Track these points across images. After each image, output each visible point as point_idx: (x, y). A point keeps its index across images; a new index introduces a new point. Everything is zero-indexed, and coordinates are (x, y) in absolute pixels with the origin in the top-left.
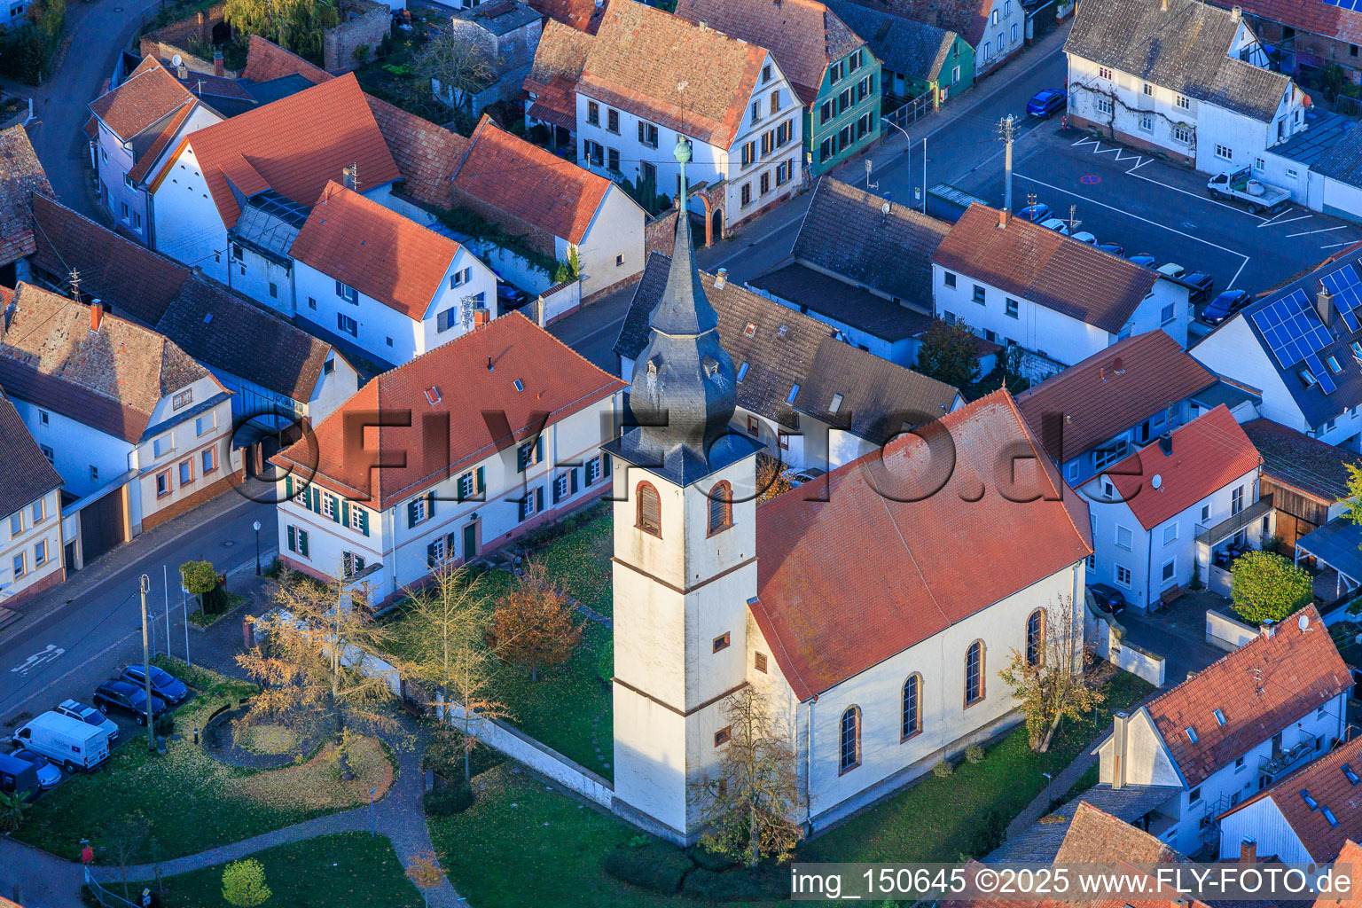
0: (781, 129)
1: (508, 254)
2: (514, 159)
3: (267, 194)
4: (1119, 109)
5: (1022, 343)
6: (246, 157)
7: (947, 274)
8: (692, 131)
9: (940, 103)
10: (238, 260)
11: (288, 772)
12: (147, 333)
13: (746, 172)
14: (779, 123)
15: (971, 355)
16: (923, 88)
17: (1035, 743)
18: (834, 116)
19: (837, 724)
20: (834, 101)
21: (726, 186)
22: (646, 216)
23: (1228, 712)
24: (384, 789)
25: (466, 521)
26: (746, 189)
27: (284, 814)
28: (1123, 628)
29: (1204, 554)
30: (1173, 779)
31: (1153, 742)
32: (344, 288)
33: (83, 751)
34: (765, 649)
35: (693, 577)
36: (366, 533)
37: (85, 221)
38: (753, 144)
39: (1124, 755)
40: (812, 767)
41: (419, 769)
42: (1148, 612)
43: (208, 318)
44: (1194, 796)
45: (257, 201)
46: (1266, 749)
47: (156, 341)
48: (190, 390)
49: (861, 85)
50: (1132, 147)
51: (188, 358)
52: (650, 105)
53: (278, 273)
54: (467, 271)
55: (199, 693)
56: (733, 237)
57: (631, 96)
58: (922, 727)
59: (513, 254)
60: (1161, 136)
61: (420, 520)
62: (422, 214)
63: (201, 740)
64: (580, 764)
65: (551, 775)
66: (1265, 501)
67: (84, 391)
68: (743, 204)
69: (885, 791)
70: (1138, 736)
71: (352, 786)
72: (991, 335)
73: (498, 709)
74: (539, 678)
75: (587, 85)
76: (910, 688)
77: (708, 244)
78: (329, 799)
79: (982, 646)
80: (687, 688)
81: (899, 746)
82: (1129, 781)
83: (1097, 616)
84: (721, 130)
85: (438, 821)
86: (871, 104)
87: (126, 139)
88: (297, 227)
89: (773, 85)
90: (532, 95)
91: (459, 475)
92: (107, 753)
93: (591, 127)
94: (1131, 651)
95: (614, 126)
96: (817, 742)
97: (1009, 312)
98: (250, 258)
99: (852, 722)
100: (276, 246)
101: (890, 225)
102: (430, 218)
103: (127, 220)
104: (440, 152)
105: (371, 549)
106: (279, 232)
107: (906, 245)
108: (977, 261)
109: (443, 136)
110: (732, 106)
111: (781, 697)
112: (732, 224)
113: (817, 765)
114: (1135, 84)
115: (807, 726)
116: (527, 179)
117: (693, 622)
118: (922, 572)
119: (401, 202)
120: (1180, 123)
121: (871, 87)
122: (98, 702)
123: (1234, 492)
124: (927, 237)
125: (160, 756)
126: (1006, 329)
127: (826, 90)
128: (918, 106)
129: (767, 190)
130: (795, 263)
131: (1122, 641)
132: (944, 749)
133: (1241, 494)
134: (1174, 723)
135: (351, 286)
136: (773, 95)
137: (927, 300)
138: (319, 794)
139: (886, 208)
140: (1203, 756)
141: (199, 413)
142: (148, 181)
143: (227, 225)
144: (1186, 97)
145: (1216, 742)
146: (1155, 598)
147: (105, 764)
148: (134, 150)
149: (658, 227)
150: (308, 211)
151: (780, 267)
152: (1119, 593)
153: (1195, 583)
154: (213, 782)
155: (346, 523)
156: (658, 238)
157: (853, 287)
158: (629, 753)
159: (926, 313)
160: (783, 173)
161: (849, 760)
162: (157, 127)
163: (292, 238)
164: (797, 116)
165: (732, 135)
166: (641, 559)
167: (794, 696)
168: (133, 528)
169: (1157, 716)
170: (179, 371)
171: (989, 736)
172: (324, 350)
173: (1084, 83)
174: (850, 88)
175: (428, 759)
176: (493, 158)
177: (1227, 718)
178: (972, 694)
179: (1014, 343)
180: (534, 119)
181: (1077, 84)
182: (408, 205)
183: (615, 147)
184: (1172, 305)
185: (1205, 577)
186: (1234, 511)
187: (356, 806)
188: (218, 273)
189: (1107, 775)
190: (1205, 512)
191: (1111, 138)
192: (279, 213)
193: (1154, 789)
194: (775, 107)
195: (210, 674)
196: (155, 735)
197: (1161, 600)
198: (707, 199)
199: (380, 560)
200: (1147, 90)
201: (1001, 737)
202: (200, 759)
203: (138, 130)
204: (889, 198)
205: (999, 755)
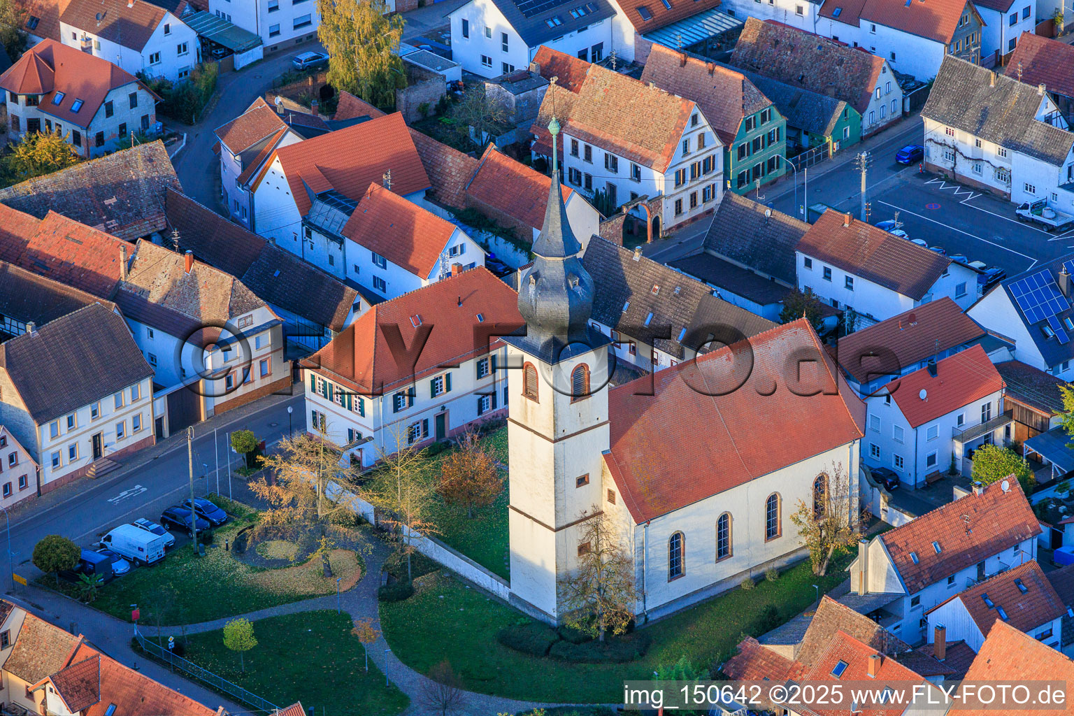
0: (706, 161)
1: (501, 240)
2: (509, 174)
3: (331, 193)
4: (959, 157)
5: (857, 309)
6: (318, 167)
7: (806, 259)
8: (641, 160)
9: (833, 153)
10: (309, 239)
11: (287, 571)
12: (223, 274)
13: (678, 190)
14: (705, 156)
15: (817, 315)
16: (821, 141)
17: (816, 569)
18: (748, 155)
19: (666, 544)
20: (748, 144)
21: (663, 200)
22: (600, 217)
23: (943, 544)
24: (353, 583)
25: (438, 411)
26: (679, 203)
27: (280, 597)
28: (890, 494)
29: (959, 449)
30: (899, 589)
31: (886, 561)
32: (378, 257)
33: (145, 551)
34: (614, 488)
35: (560, 431)
36: (363, 415)
37: (200, 207)
38: (684, 170)
39: (866, 571)
40: (647, 574)
41: (379, 572)
42: (916, 489)
43: (277, 273)
44: (915, 602)
45: (323, 197)
46: (972, 572)
47: (228, 279)
48: (251, 316)
49: (770, 134)
50: (967, 185)
51: (250, 293)
52: (613, 141)
53: (334, 246)
54: (462, 246)
55: (236, 519)
56: (668, 237)
57: (601, 135)
58: (732, 552)
59: (504, 241)
60: (987, 178)
61: (402, 407)
62: (445, 213)
63: (230, 549)
64: (490, 570)
65: (470, 578)
66: (1008, 414)
67: (178, 315)
68: (677, 213)
69: (704, 596)
70: (875, 558)
71: (331, 581)
72: (835, 303)
73: (431, 527)
74: (474, 516)
75: (571, 127)
76: (723, 523)
77: (649, 242)
78: (313, 589)
79: (779, 498)
80: (556, 511)
81: (715, 565)
82: (870, 590)
83: (872, 486)
84: (661, 159)
85: (386, 605)
86: (778, 149)
87: (236, 154)
88: (349, 215)
89: (700, 128)
90: (537, 137)
91: (432, 378)
92: (163, 554)
93: (573, 158)
94: (895, 511)
95: (588, 157)
96: (651, 556)
97: (847, 286)
98: (317, 238)
99: (678, 544)
100: (334, 229)
101: (770, 225)
102: (450, 216)
103: (238, 213)
104: (460, 170)
105: (365, 427)
106: (337, 219)
107: (780, 240)
108: (827, 249)
109: (464, 159)
110: (668, 142)
111: (624, 521)
112: (668, 228)
113: (651, 572)
114: (970, 139)
115: (643, 543)
116: (517, 188)
117: (561, 463)
118: (734, 441)
119: (430, 204)
120: (1001, 167)
121: (778, 137)
122: (163, 521)
123: (983, 407)
124: (795, 234)
125: (200, 557)
126: (845, 298)
127: (741, 136)
128: (816, 153)
129: (695, 205)
130: (704, 253)
131: (889, 504)
132: (750, 570)
133: (989, 408)
134: (901, 549)
135: (382, 255)
136: (700, 136)
137: (793, 279)
138: (307, 585)
139: (768, 213)
140: (922, 573)
141: (258, 332)
142: (251, 184)
143: (301, 213)
144: (1005, 149)
145: (932, 564)
146: (921, 478)
147: (161, 561)
148: (242, 161)
149: (609, 226)
150: (356, 205)
151: (692, 254)
152: (895, 474)
153: (953, 470)
154: (234, 575)
155: (350, 408)
156: (609, 233)
157: (743, 270)
158: (520, 560)
159: (792, 287)
160: (708, 194)
161: (676, 570)
162: (259, 146)
163: (344, 223)
164: (719, 153)
165: (667, 163)
166: (526, 419)
167: (633, 520)
168: (207, 412)
169: (888, 543)
170: (243, 302)
171: (785, 564)
172: (353, 295)
173: (936, 140)
174: (761, 136)
175: (386, 566)
176: (495, 173)
177: (941, 548)
178: (772, 531)
179: (851, 308)
180: (537, 154)
181: (930, 140)
182: (436, 206)
183: (590, 173)
184: (965, 283)
185: (959, 467)
186: (983, 421)
187: (331, 593)
188: (295, 248)
189: (855, 587)
190: (960, 419)
191: (953, 179)
192: (337, 205)
193: (886, 595)
194: (702, 144)
195: (245, 507)
196: (198, 544)
197: (926, 480)
198: (648, 207)
199: (372, 434)
200: (978, 144)
201: (794, 565)
202: (228, 560)
203: (245, 147)
204: (772, 207)
205: (790, 576)
